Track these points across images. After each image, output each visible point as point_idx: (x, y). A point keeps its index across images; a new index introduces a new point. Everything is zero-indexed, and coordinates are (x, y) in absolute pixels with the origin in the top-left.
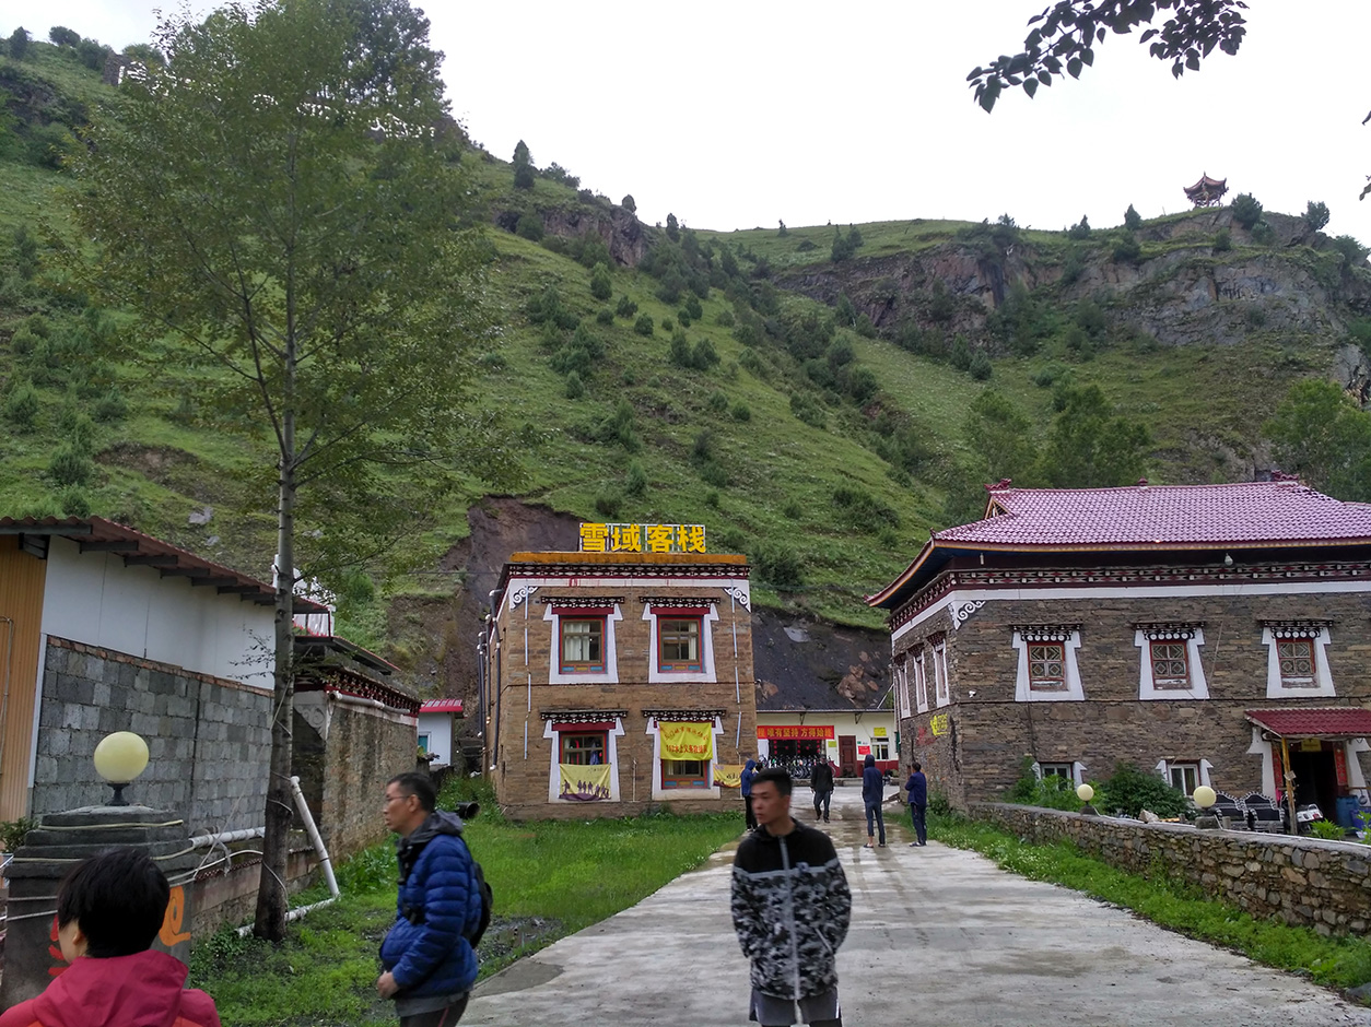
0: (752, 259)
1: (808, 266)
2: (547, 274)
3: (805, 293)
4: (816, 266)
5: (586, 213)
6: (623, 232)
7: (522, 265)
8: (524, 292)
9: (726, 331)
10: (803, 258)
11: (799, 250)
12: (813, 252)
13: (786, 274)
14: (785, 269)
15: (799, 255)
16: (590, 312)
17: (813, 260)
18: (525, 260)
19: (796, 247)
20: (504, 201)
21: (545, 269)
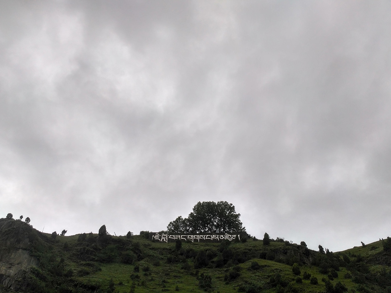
0: (355, 256)
1: (376, 254)
2: (276, 269)
3: (379, 264)
4: (379, 254)
5: (289, 249)
6: (303, 253)
7: (267, 268)
8: (269, 276)
9: (349, 280)
10: (374, 252)
11: (371, 250)
12: (377, 249)
13: (369, 259)
14: (368, 257)
15: (372, 251)
16: (293, 280)
17: (378, 252)
18: (269, 266)
19: (370, 249)
20: (261, 250)
21: (275, 268)
